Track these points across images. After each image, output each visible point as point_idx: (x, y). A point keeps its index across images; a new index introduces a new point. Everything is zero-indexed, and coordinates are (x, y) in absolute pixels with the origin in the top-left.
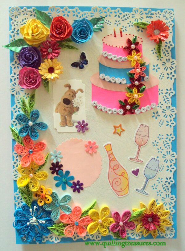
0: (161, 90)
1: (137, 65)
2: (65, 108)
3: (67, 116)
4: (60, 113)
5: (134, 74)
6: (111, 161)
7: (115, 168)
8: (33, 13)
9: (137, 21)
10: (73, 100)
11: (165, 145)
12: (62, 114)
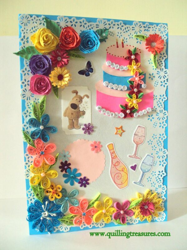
0: (155, 96)
1: (136, 74)
2: (73, 112)
3: (74, 120)
4: (68, 117)
5: (134, 81)
6: (113, 158)
7: (116, 164)
8: (43, 22)
9: (137, 34)
10: (80, 105)
11: (158, 143)
12: (70, 118)
